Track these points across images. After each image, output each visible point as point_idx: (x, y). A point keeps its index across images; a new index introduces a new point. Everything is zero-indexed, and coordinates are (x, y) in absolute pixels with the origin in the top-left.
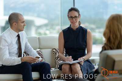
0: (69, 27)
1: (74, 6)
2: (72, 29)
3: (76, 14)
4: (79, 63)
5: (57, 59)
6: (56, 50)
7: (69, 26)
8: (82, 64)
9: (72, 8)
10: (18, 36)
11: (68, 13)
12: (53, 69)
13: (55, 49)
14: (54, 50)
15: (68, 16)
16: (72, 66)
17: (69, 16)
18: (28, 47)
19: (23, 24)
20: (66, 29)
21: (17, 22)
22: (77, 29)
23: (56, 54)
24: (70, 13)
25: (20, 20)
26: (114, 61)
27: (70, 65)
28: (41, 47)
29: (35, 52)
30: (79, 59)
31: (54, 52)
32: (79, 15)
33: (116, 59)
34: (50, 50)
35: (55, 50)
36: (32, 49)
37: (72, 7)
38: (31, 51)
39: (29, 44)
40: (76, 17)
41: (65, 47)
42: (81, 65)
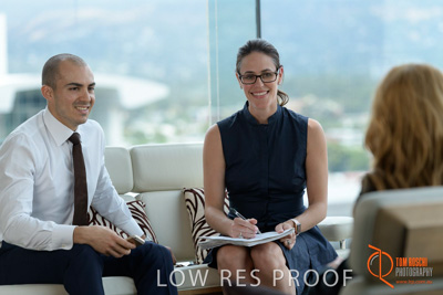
0: (242, 112)
1: (259, 35)
2: (253, 118)
3: (267, 63)
4: (279, 242)
5: (200, 229)
6: (195, 193)
7: (240, 107)
8: (292, 246)
9: (250, 43)
11: (239, 62)
12: (186, 264)
13: (192, 191)
14: (191, 196)
15: (238, 71)
16: (255, 255)
17: (243, 73)
20: (233, 117)
22: (270, 118)
23: (196, 210)
24: (245, 60)
26: (404, 232)
27: (248, 250)
28: (142, 185)
30: (279, 227)
31: (187, 202)
32: (278, 67)
33: (413, 222)
34: (176, 194)
35: (192, 194)
36: (115, 192)
37: (253, 38)
38: (109, 200)
40: (266, 74)
41: (227, 183)
42: (285, 248)
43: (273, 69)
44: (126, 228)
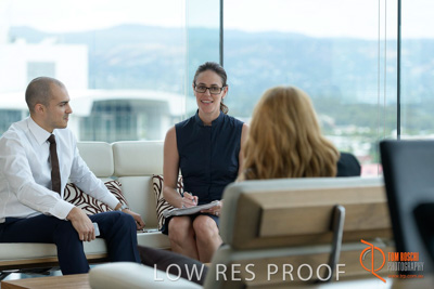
0: (194, 117)
2: (201, 122)
6: (160, 179)
10: (52, 141)
11: (197, 75)
13: (158, 177)
14: (157, 181)
15: (194, 82)
17: (197, 83)
18: (81, 171)
19: (63, 110)
21: (46, 104)
22: (214, 122)
23: (160, 191)
24: (201, 74)
25: (54, 98)
28: (120, 171)
29: (100, 183)
32: (224, 85)
33: (266, 205)
36: (93, 175)
38: (90, 182)
39: (82, 163)
40: (214, 87)
43: (220, 85)
44: (106, 200)
